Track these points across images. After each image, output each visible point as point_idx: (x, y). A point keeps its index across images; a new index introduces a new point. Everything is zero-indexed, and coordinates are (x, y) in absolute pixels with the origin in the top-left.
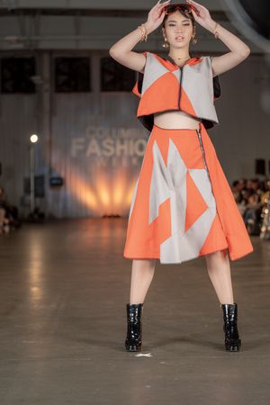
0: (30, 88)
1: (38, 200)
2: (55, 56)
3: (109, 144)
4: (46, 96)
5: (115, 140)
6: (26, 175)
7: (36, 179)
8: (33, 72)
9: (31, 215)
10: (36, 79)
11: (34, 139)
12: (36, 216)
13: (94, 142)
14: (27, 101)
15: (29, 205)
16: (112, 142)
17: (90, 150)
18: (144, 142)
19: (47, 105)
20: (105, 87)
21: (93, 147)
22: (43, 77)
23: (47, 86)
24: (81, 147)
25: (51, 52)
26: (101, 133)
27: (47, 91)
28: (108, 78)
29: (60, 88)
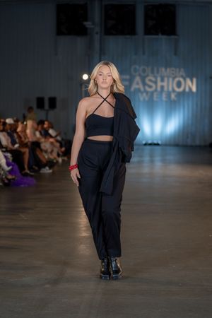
0: (82, 31)
2: (105, 3)
3: (151, 81)
4: (97, 37)
5: (156, 77)
8: (86, 20)
10: (87, 24)
11: (85, 77)
13: (138, 79)
14: (80, 42)
16: (153, 79)
17: (134, 86)
18: (182, 80)
19: (97, 46)
20: (148, 31)
21: (138, 84)
22: (94, 22)
23: (97, 29)
24: (127, 83)
26: (144, 71)
27: (97, 33)
28: (151, 23)
29: (108, 31)
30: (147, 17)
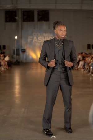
0: (15, 21)
1: (17, 56)
2: (23, 10)
4: (20, 23)
6: (14, 49)
7: (17, 50)
8: (16, 16)
9: (15, 62)
10: (17, 18)
11: (16, 37)
12: (17, 62)
13: (35, 38)
14: (14, 25)
15: (15, 58)
16: (41, 38)
19: (20, 26)
20: (39, 20)
21: (35, 40)
22: (19, 17)
23: (20, 20)
24: (31, 40)
25: (21, 9)
26: (38, 35)
27: (20, 21)
28: (40, 17)
29: (24, 20)
30: (38, 15)
